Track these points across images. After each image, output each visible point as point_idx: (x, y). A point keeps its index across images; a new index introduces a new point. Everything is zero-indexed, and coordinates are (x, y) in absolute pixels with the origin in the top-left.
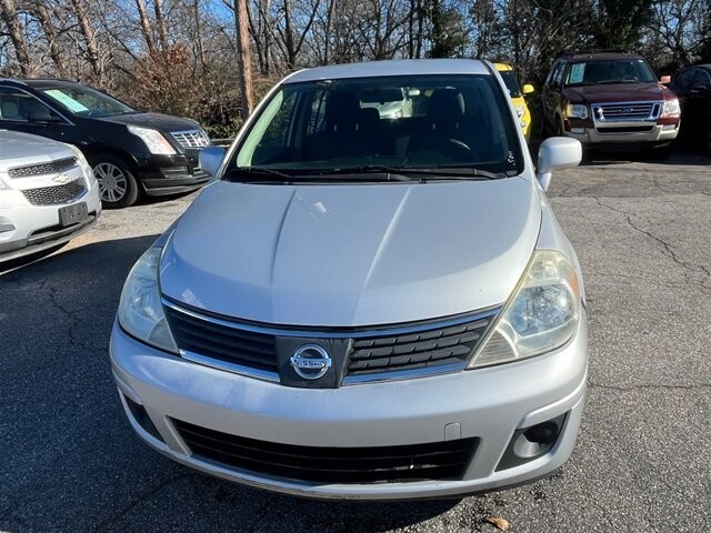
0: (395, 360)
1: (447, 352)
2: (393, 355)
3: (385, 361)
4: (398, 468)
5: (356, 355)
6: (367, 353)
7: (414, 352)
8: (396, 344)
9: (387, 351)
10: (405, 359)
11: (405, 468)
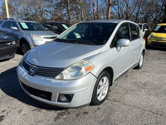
0: (43, 74)
1: (52, 75)
2: (43, 73)
3: (42, 74)
4: (41, 95)
5: (38, 71)
6: (40, 71)
7: (46, 73)
8: (44, 71)
9: (43, 72)
10: (45, 74)
11: (42, 95)
